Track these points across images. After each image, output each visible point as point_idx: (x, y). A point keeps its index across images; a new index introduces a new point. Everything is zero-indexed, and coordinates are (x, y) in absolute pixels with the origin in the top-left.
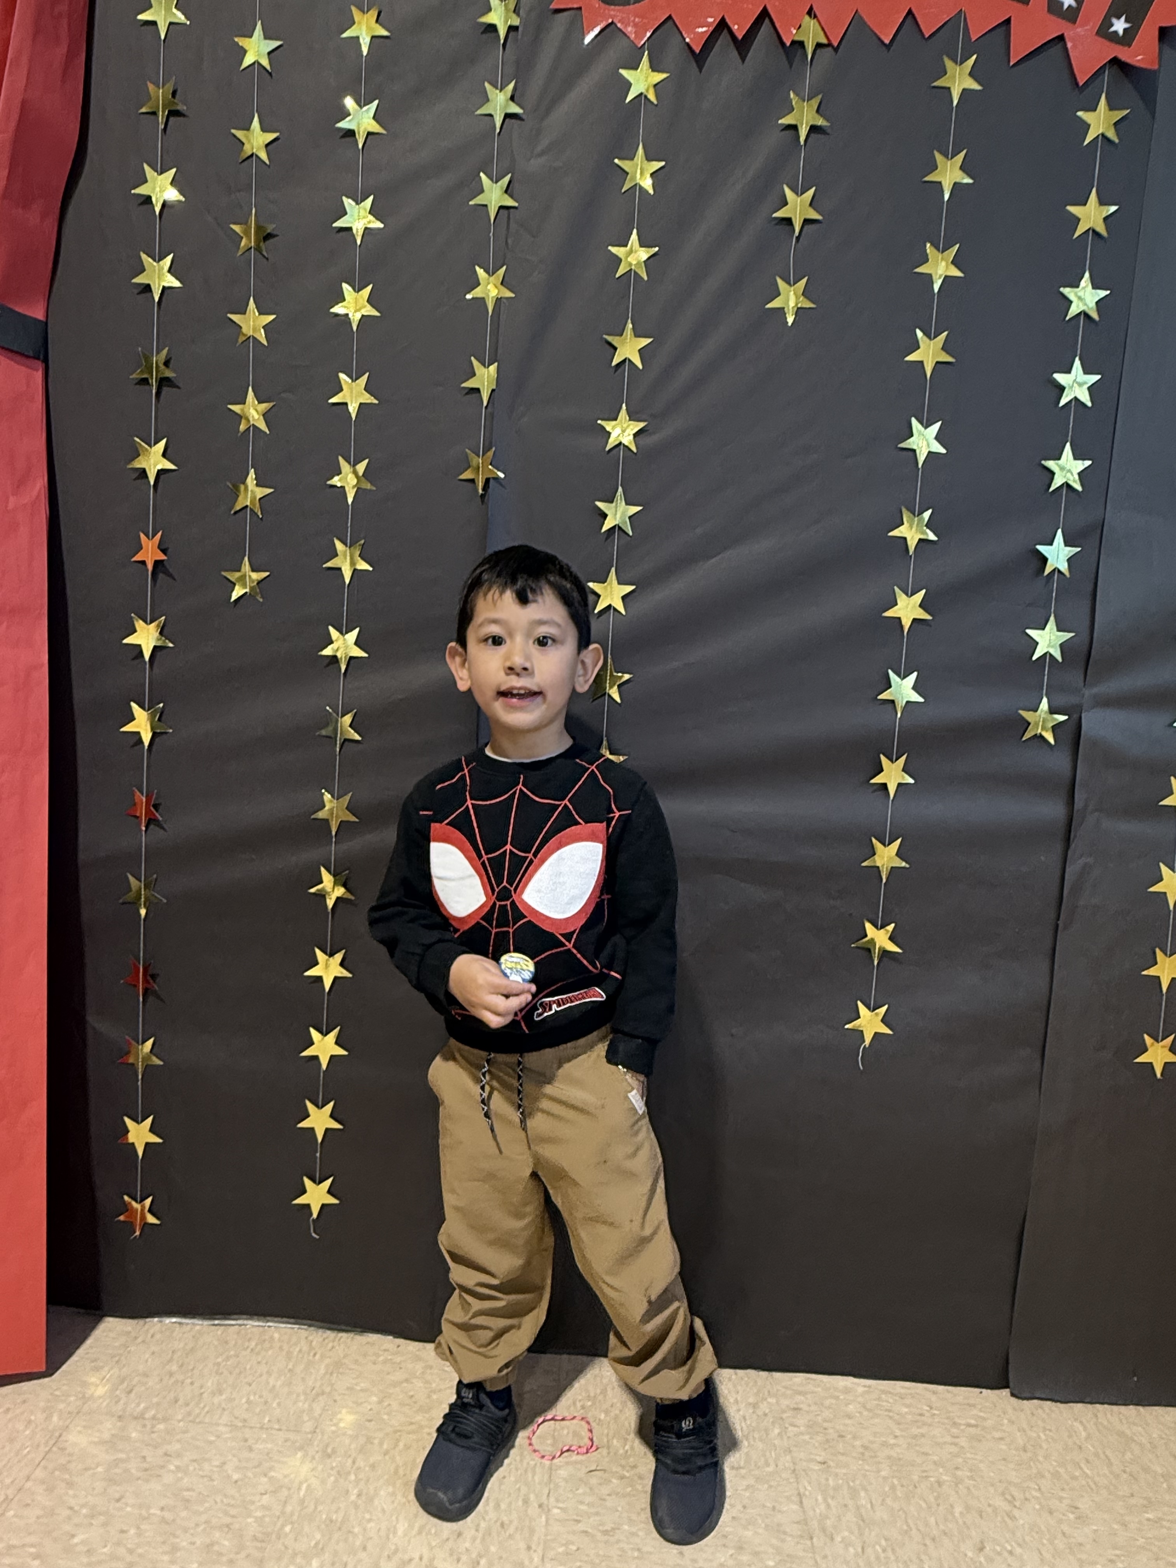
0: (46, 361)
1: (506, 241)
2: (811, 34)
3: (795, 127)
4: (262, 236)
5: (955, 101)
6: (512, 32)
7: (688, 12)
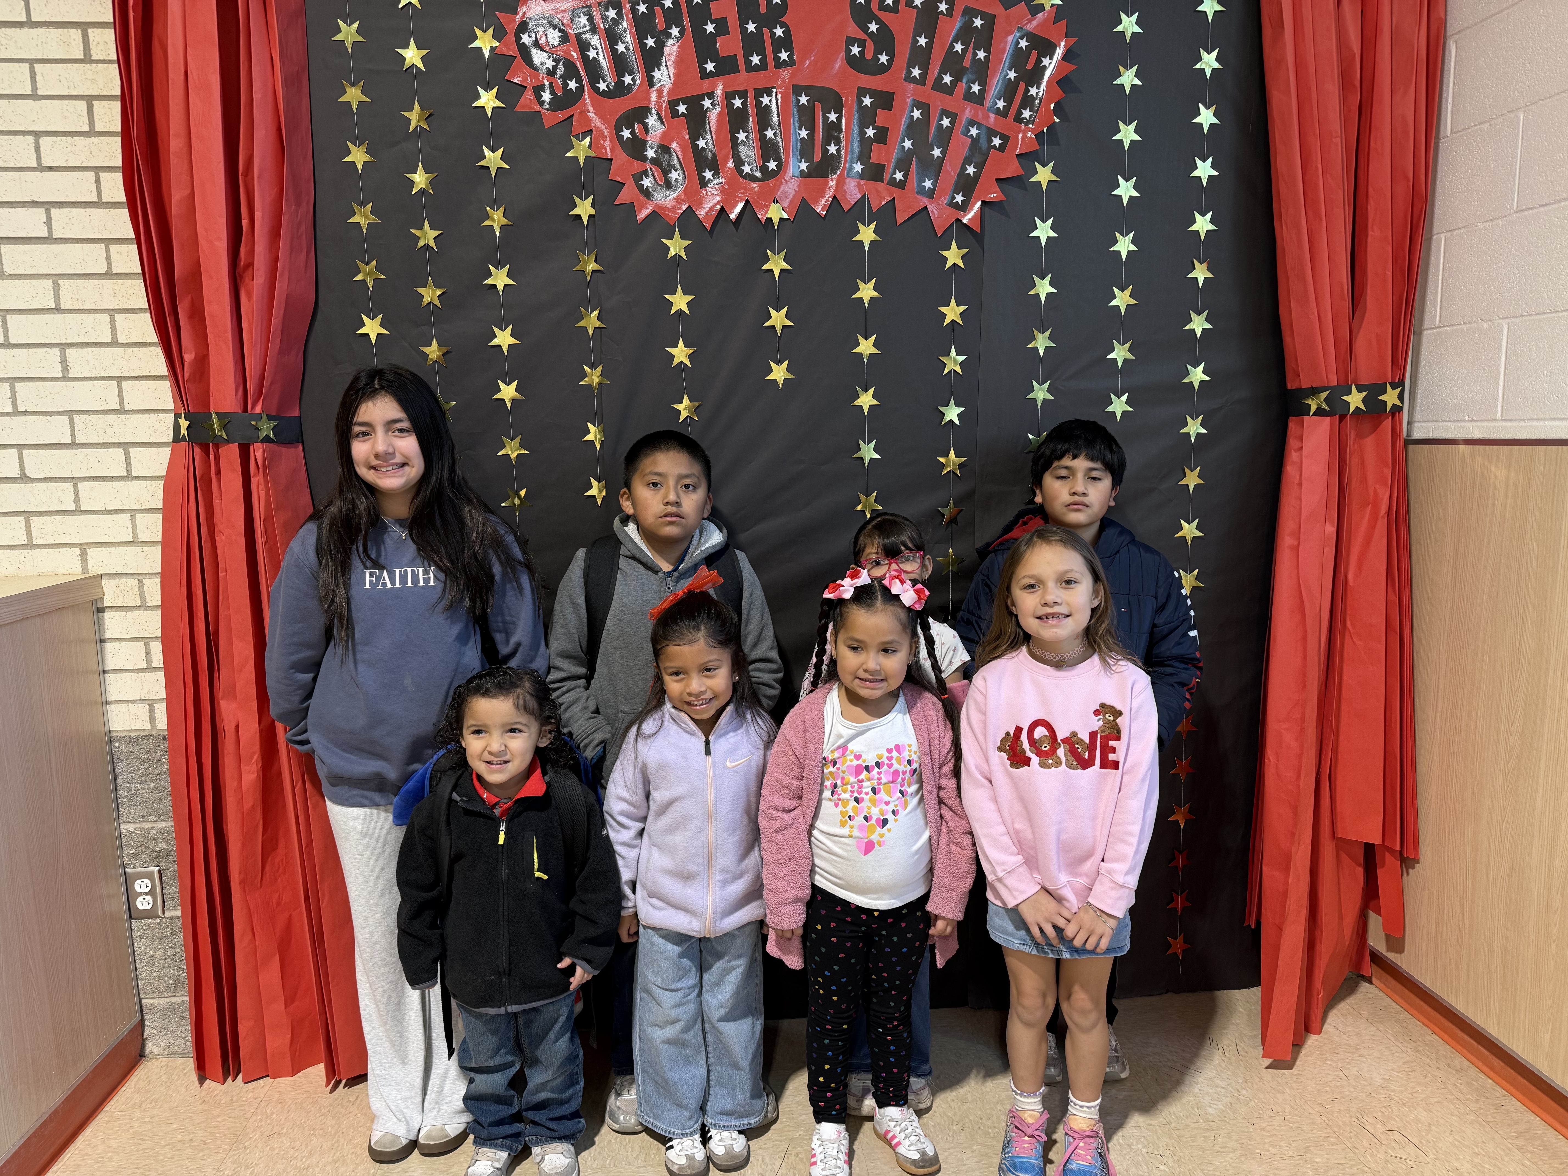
0: (303, 443)
2: (776, 213)
3: (772, 270)
4: (441, 353)
5: (867, 248)
6: (591, 219)
7: (700, 203)
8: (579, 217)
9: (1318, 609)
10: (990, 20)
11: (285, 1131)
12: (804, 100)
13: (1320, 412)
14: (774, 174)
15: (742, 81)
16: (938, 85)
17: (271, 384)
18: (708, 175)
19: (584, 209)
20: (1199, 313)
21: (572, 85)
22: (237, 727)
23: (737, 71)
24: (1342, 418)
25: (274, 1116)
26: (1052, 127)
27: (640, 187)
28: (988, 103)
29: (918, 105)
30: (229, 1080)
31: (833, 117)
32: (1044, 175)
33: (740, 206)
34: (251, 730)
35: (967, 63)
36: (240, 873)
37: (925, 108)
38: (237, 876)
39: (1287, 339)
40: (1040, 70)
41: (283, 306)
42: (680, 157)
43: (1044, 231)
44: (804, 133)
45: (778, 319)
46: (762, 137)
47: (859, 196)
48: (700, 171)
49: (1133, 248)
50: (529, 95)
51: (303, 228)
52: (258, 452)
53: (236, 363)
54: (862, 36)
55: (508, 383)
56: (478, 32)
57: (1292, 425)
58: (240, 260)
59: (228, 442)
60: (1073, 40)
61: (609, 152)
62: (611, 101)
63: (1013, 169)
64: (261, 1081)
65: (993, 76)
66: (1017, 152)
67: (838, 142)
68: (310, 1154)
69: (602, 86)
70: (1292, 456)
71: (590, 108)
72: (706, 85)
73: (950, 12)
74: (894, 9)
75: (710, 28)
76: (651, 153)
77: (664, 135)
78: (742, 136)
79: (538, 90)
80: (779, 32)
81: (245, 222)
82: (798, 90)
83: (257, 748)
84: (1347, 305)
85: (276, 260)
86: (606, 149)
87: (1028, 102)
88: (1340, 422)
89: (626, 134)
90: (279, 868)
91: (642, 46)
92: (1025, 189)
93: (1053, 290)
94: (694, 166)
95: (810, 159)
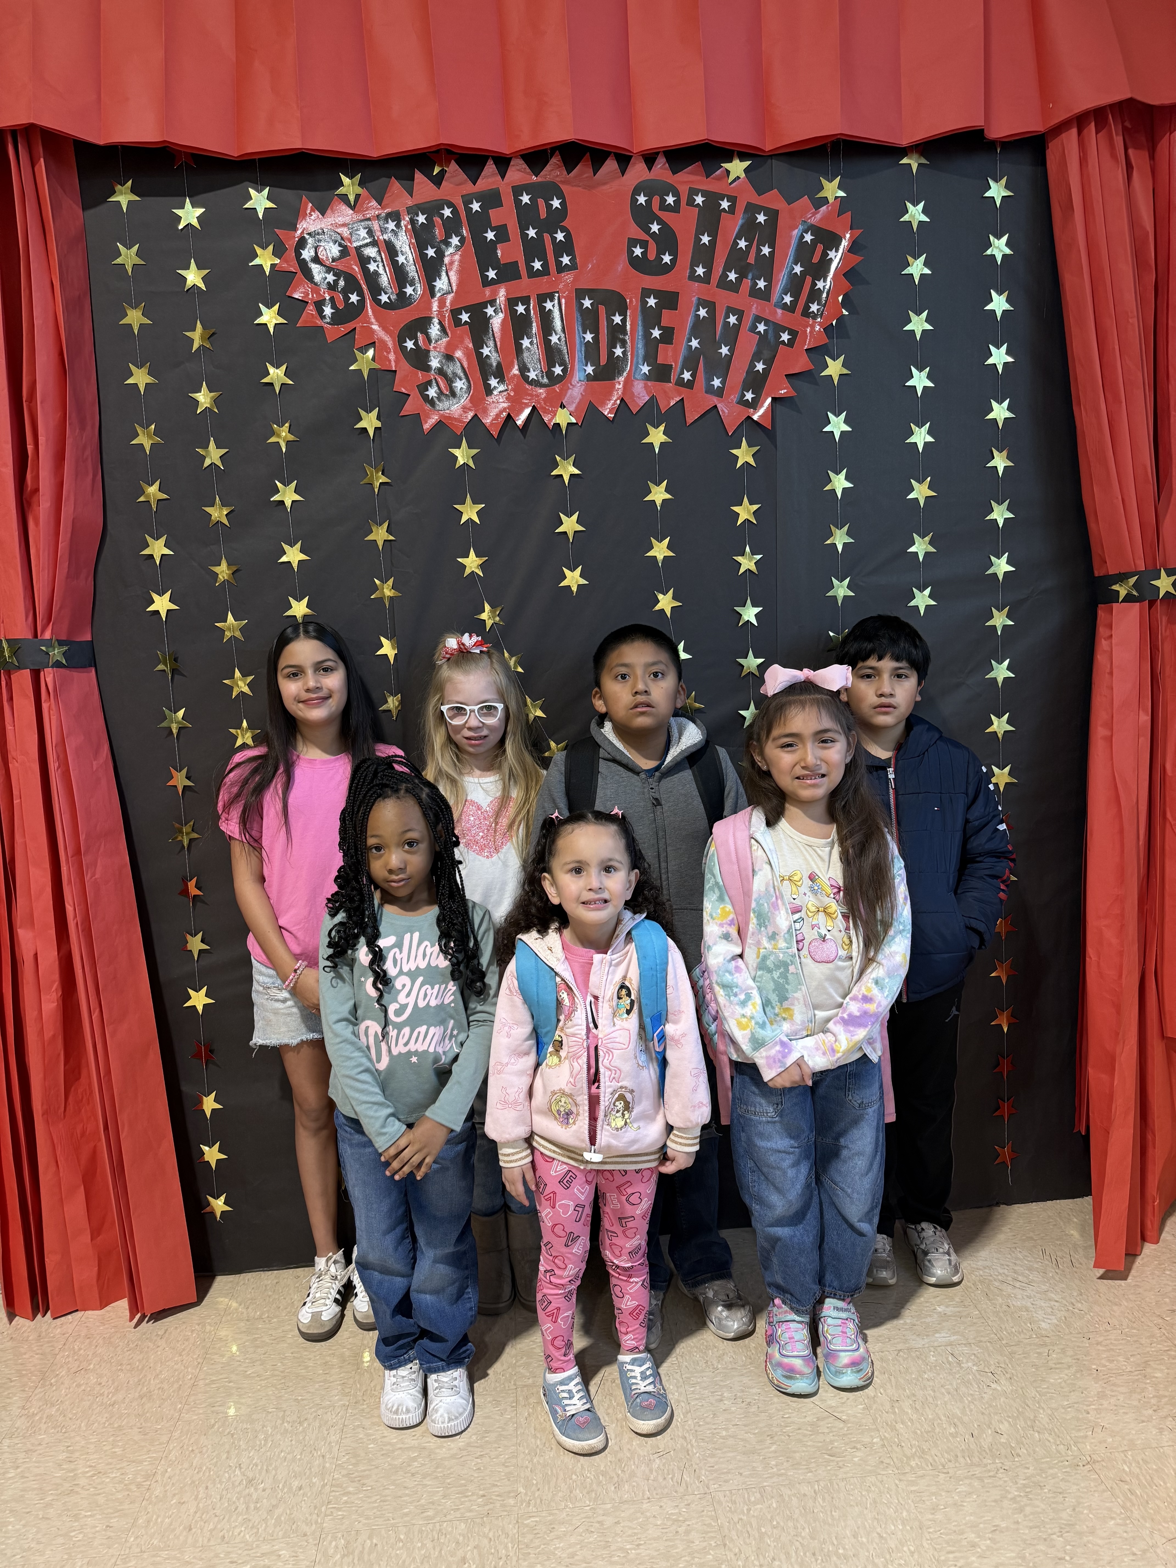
0: (95, 666)
2: (563, 418)
3: (561, 476)
4: (231, 572)
5: (657, 450)
6: (378, 432)
7: (485, 411)
8: (365, 430)
9: (1135, 800)
10: (773, 215)
11: (92, 1366)
12: (587, 303)
13: (1129, 598)
14: (560, 379)
15: (524, 286)
16: (724, 283)
17: (61, 608)
18: (493, 382)
19: (370, 422)
20: (1000, 503)
21: (354, 298)
22: (36, 954)
23: (519, 277)
24: (1152, 603)
25: (82, 1352)
26: (841, 319)
27: (426, 398)
28: (775, 297)
29: (702, 303)
30: (39, 1316)
31: (617, 319)
32: (834, 368)
33: (527, 411)
34: (50, 958)
35: (751, 260)
36: (42, 1105)
37: (711, 307)
38: (40, 1107)
39: (1092, 525)
40: (825, 263)
41: (70, 530)
42: (466, 366)
43: (837, 425)
44: (589, 337)
45: (570, 525)
46: (547, 342)
47: (647, 398)
48: (485, 380)
49: (930, 439)
50: (311, 309)
51: (88, 452)
52: (49, 676)
53: (25, 588)
54: (644, 237)
55: (299, 599)
56: (259, 250)
57: (1101, 613)
58: (27, 487)
59: (19, 668)
60: (858, 232)
61: (393, 364)
62: (393, 313)
63: (802, 364)
64: (69, 1317)
65: (780, 271)
66: (806, 347)
67: (623, 344)
68: (117, 1390)
69: (384, 298)
70: (1102, 645)
71: (373, 320)
72: (488, 292)
73: (732, 209)
74: (675, 208)
75: (490, 235)
76: (435, 363)
77: (448, 343)
78: (526, 343)
79: (319, 305)
80: (560, 236)
81: (30, 448)
82: (581, 294)
83: (56, 976)
84: (1151, 488)
85: (61, 485)
86: (390, 361)
87: (815, 295)
88: (1150, 608)
89: (410, 344)
90: (82, 1098)
91: (422, 256)
92: (816, 383)
93: (849, 485)
94: (479, 374)
95: (596, 362)
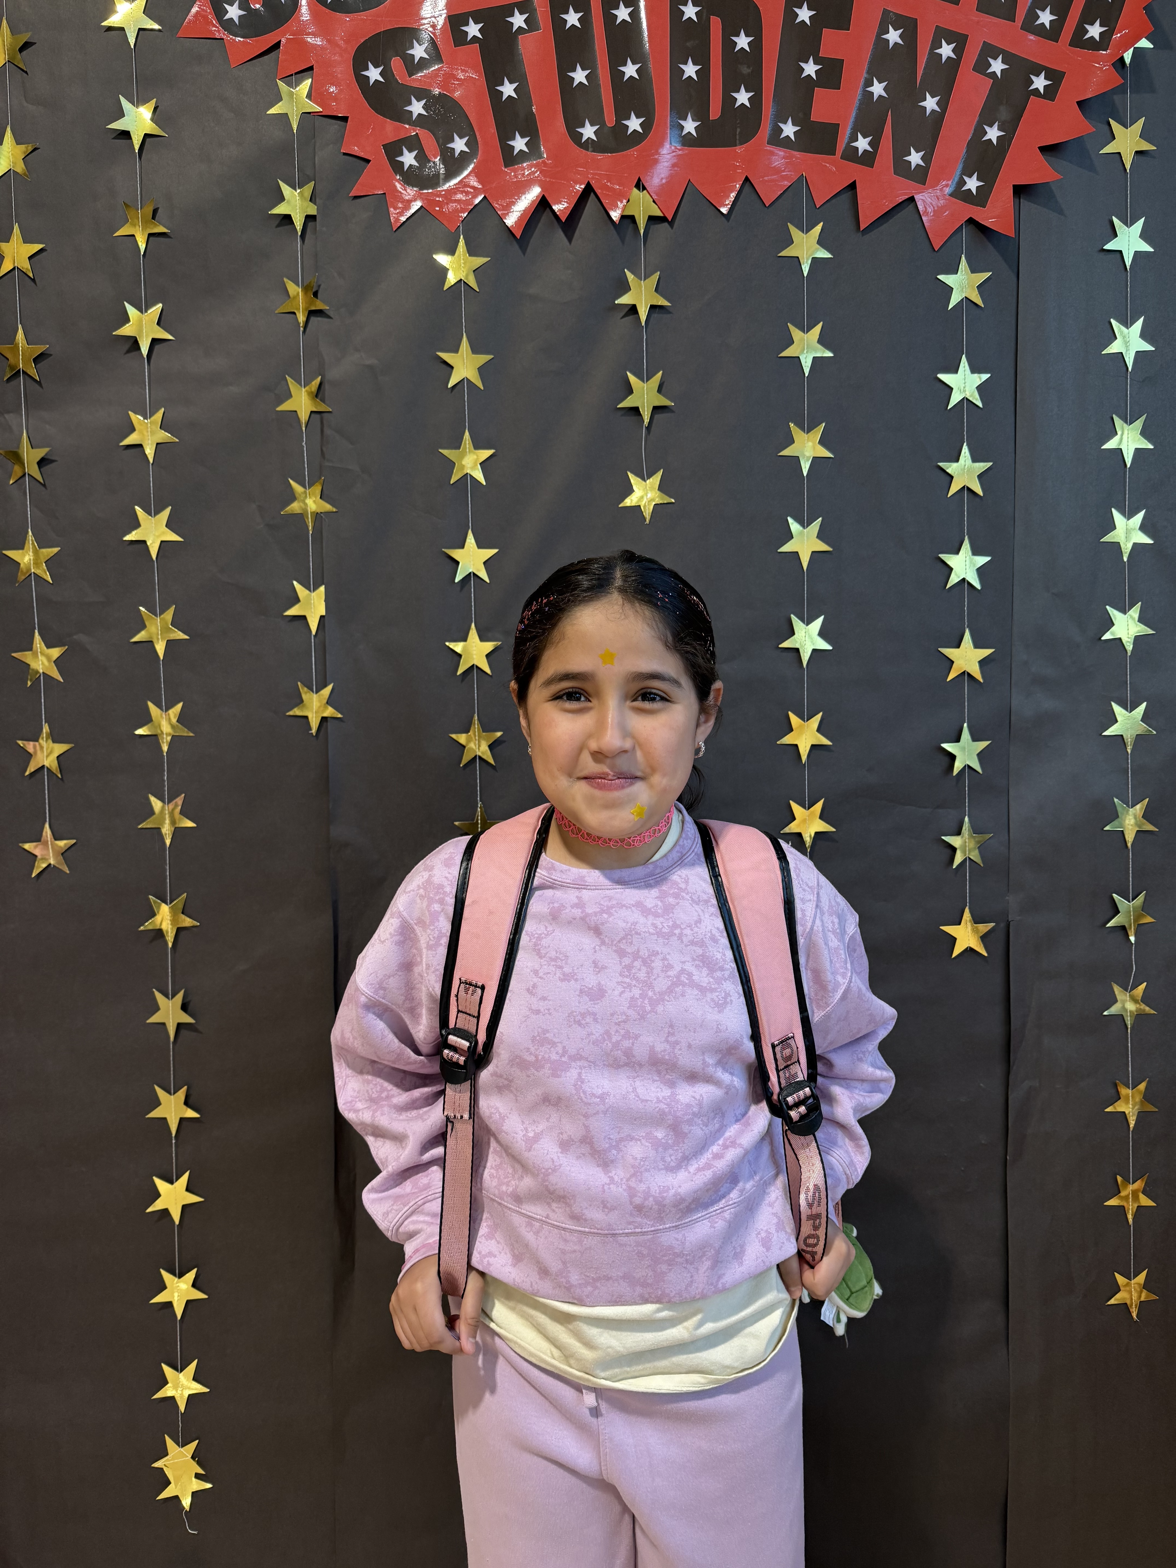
1: (322, 450)
2: (640, 206)
3: (634, 307)
4: (36, 460)
5: (806, 271)
6: (310, 224)
8: (287, 218)
12: (690, 12)
14: (637, 138)
18: (519, 144)
19: (297, 204)
26: (1139, 55)
27: (398, 167)
29: (893, 19)
31: (743, 42)
32: (1127, 141)
37: (908, 26)
42: (471, 115)
43: (1129, 241)
44: (690, 70)
45: (645, 394)
46: (617, 76)
47: (791, 180)
48: (505, 136)
50: (203, 9)
55: (153, 512)
61: (342, 104)
62: (347, 18)
67: (752, 85)
71: (310, 29)
76: (417, 108)
78: (579, 74)
79: (219, 1)
86: (337, 101)
89: (374, 74)
93: (1149, 346)
94: (493, 130)
95: (701, 115)
